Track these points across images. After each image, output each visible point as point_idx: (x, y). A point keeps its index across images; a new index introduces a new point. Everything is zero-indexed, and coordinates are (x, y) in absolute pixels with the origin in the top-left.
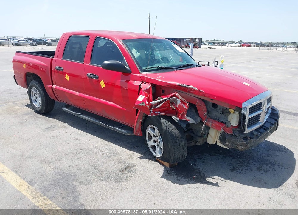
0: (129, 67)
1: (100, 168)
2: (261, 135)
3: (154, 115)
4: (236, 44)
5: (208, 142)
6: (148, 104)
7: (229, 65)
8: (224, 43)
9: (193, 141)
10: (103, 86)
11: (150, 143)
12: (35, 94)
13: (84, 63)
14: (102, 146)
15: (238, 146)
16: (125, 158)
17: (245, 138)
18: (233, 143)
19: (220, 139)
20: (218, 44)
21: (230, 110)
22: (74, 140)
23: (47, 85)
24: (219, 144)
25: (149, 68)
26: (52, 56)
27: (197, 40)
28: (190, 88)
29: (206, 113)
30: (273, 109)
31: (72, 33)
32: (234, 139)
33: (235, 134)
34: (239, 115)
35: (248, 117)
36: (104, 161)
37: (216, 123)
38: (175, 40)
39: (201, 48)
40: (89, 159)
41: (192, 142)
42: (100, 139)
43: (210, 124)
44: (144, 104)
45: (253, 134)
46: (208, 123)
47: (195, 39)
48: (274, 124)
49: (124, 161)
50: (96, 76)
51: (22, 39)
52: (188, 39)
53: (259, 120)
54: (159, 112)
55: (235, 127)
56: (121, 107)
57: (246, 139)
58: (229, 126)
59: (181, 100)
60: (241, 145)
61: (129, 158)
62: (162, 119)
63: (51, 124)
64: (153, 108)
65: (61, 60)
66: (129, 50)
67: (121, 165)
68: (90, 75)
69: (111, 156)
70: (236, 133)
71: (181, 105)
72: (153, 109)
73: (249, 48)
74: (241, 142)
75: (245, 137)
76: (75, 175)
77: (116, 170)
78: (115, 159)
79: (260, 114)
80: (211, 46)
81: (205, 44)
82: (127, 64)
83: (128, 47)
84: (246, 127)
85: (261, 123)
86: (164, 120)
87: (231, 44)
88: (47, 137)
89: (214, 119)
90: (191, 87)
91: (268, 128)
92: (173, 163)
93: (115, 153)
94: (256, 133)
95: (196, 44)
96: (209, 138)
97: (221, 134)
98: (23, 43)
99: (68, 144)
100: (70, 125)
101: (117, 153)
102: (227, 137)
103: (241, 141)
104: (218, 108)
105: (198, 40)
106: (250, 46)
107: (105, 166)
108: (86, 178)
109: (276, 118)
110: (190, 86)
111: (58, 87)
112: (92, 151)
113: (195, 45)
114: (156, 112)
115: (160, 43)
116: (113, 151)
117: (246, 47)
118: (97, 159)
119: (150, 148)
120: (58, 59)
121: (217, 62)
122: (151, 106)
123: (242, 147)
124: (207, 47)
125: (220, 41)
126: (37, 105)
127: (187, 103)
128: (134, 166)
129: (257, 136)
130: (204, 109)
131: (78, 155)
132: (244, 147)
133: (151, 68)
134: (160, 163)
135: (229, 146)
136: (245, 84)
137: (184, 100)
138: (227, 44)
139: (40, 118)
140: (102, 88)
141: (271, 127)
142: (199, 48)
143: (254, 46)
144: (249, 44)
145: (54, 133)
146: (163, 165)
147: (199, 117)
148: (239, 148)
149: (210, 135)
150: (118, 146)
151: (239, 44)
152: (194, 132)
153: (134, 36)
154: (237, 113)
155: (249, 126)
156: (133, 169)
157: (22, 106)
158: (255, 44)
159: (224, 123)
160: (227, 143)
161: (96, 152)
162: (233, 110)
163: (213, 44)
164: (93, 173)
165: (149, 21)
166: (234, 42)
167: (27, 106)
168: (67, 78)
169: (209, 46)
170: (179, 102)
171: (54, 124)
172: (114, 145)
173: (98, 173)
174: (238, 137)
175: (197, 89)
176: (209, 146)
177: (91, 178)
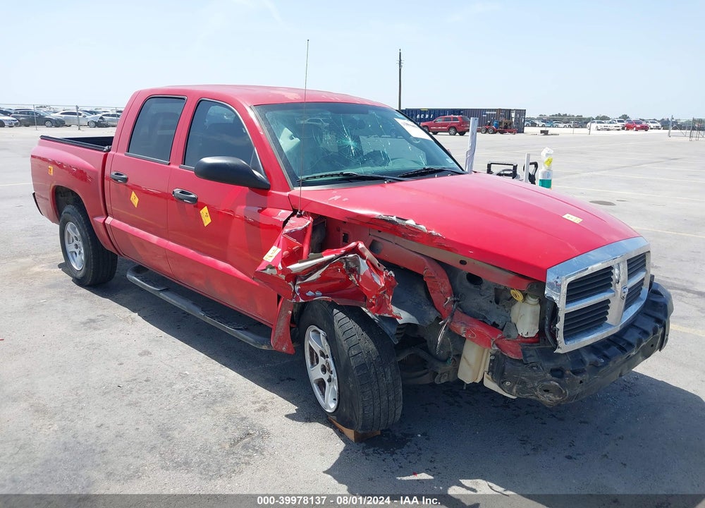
0: (267, 174)
1: (176, 433)
2: (607, 364)
3: (301, 301)
4: (610, 123)
5: (460, 376)
6: (283, 272)
7: (585, 174)
8: (581, 122)
9: (426, 370)
10: (207, 220)
11: (315, 373)
12: (74, 239)
13: (169, 164)
14: (201, 374)
15: (538, 393)
16: (248, 410)
17: (558, 373)
18: (523, 383)
19: (491, 370)
20: (567, 125)
21: (512, 291)
22: (140, 355)
23: (95, 217)
24: (490, 384)
25: (315, 177)
26: (107, 147)
27: (513, 115)
28: (408, 225)
29: (449, 298)
30: (655, 291)
31: (152, 90)
32: (527, 374)
33: (528, 359)
34: (538, 308)
35: (564, 309)
36: (192, 416)
37: (477, 327)
38: (459, 115)
39: (523, 132)
40: (154, 409)
41: (425, 374)
42: (203, 355)
43: (462, 329)
44: (274, 272)
45: (583, 362)
46: (457, 326)
47: (510, 111)
48: (651, 333)
49: (243, 419)
50: (193, 196)
51: (111, 113)
52: (491, 113)
53: (607, 319)
54: (318, 293)
55: (530, 340)
56: (245, 276)
57: (560, 373)
58: (514, 335)
59: (370, 263)
60: (546, 391)
61: (259, 410)
62: (335, 311)
63: (100, 313)
64: (299, 282)
65: (124, 155)
66: (270, 130)
67: (231, 428)
68: (178, 192)
69: (215, 402)
70: (531, 356)
71: (369, 274)
72: (299, 284)
73: (642, 132)
74: (545, 383)
75: (557, 370)
76: (103, 452)
77: (213, 441)
78: (222, 410)
79: (608, 301)
80: (547, 129)
81: (534, 125)
82: (262, 169)
83: (268, 124)
84: (560, 337)
85: (610, 326)
86: (341, 315)
87: (598, 122)
88: (76, 346)
89: (474, 316)
90: (411, 222)
91: (630, 345)
92: (362, 432)
93: (228, 396)
94: (589, 358)
95: (511, 124)
96: (463, 365)
97: (493, 358)
98: (112, 121)
99: (121, 364)
100: (144, 318)
101: (232, 395)
102: (508, 366)
103: (545, 380)
104: (484, 287)
105: (516, 115)
106: (646, 128)
107: (189, 428)
108: (131, 460)
109: (660, 316)
110: (407, 222)
111: (118, 222)
112: (171, 385)
113: (509, 127)
114: (310, 293)
115: (359, 113)
116: (223, 390)
117: (636, 130)
118: (176, 409)
119: (314, 385)
120: (118, 154)
121: (536, 165)
122: (294, 277)
123: (551, 396)
124: (537, 130)
125: (573, 116)
126: (78, 264)
127: (385, 269)
128: (264, 434)
129: (596, 366)
130: (446, 287)
131: (133, 397)
132: (554, 396)
133: (321, 176)
134: (335, 428)
135: (514, 390)
136: (569, 219)
137: (376, 262)
138: (589, 124)
139: (80, 295)
140: (206, 225)
141: (640, 342)
142: (518, 132)
143: (658, 128)
144: (644, 123)
145: (97, 336)
146: (341, 434)
147: (433, 309)
148: (542, 398)
149: (465, 358)
150: (241, 377)
151: (619, 124)
152: (429, 346)
153: (292, 97)
154: (532, 301)
155: (569, 335)
156: (258, 442)
157: (49, 267)
158: (659, 124)
159: (500, 327)
160: (508, 383)
161: (179, 390)
162: (519, 294)
163: (555, 125)
164: (154, 447)
165: (400, 70)
166: (609, 119)
167: (60, 266)
168: (135, 199)
169: (544, 129)
170: (364, 267)
171: (105, 313)
172: (232, 374)
173: (165, 447)
174: (537, 367)
175: (424, 228)
176: (465, 388)
177: (142, 462)
